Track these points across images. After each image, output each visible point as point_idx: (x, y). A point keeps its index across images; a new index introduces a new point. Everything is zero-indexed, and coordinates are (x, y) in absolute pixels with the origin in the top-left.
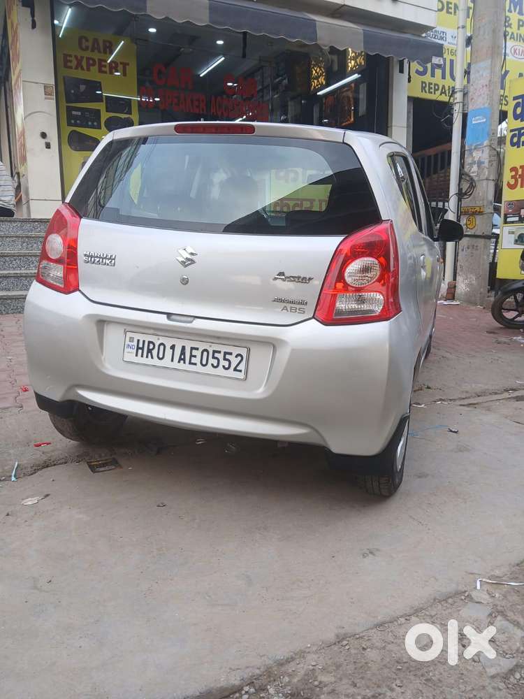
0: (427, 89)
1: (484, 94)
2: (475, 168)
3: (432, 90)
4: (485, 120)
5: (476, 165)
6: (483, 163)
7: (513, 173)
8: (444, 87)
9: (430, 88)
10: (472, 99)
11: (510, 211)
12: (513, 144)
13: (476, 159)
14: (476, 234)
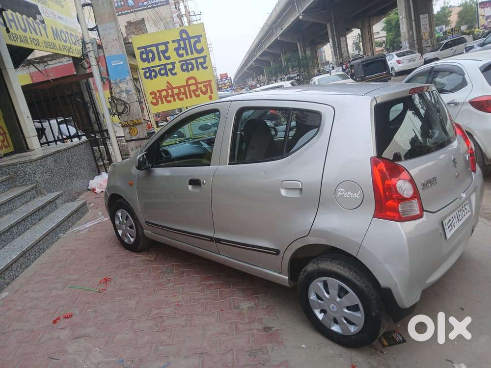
0: (12, 37)
1: (116, 45)
2: (124, 95)
3: (15, 39)
4: (122, 63)
5: (125, 93)
6: (131, 91)
7: (153, 96)
8: (20, 35)
9: (14, 37)
10: (106, 49)
11: (159, 119)
12: (147, 78)
13: (124, 89)
14: (140, 137)
